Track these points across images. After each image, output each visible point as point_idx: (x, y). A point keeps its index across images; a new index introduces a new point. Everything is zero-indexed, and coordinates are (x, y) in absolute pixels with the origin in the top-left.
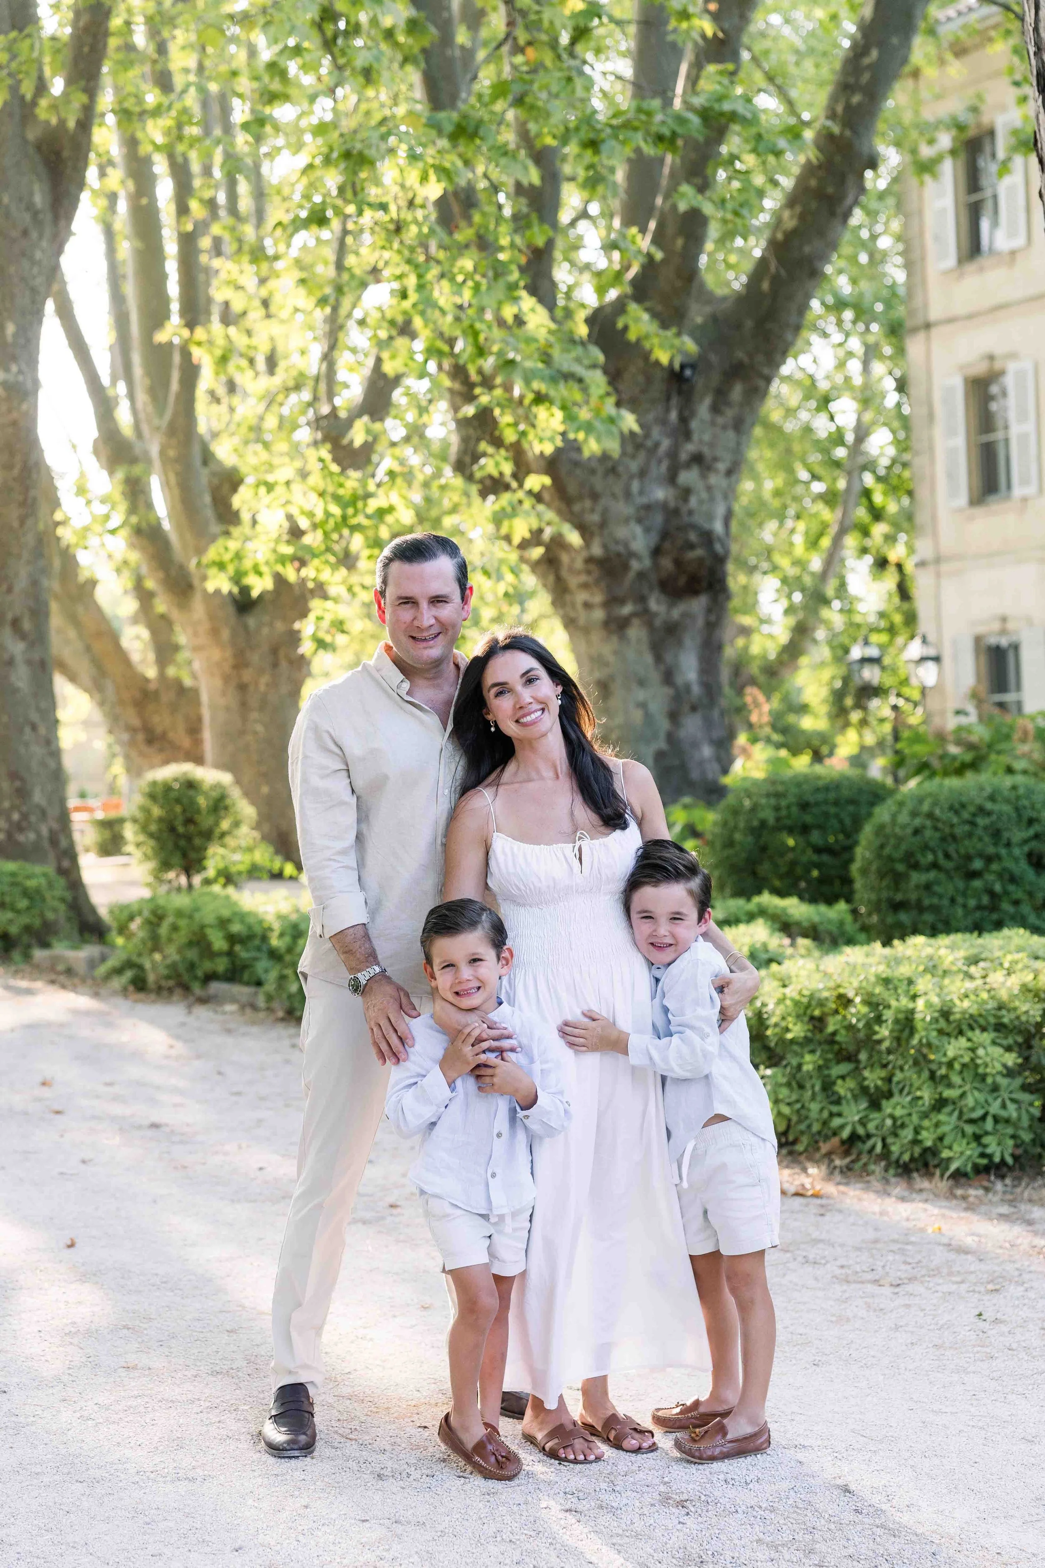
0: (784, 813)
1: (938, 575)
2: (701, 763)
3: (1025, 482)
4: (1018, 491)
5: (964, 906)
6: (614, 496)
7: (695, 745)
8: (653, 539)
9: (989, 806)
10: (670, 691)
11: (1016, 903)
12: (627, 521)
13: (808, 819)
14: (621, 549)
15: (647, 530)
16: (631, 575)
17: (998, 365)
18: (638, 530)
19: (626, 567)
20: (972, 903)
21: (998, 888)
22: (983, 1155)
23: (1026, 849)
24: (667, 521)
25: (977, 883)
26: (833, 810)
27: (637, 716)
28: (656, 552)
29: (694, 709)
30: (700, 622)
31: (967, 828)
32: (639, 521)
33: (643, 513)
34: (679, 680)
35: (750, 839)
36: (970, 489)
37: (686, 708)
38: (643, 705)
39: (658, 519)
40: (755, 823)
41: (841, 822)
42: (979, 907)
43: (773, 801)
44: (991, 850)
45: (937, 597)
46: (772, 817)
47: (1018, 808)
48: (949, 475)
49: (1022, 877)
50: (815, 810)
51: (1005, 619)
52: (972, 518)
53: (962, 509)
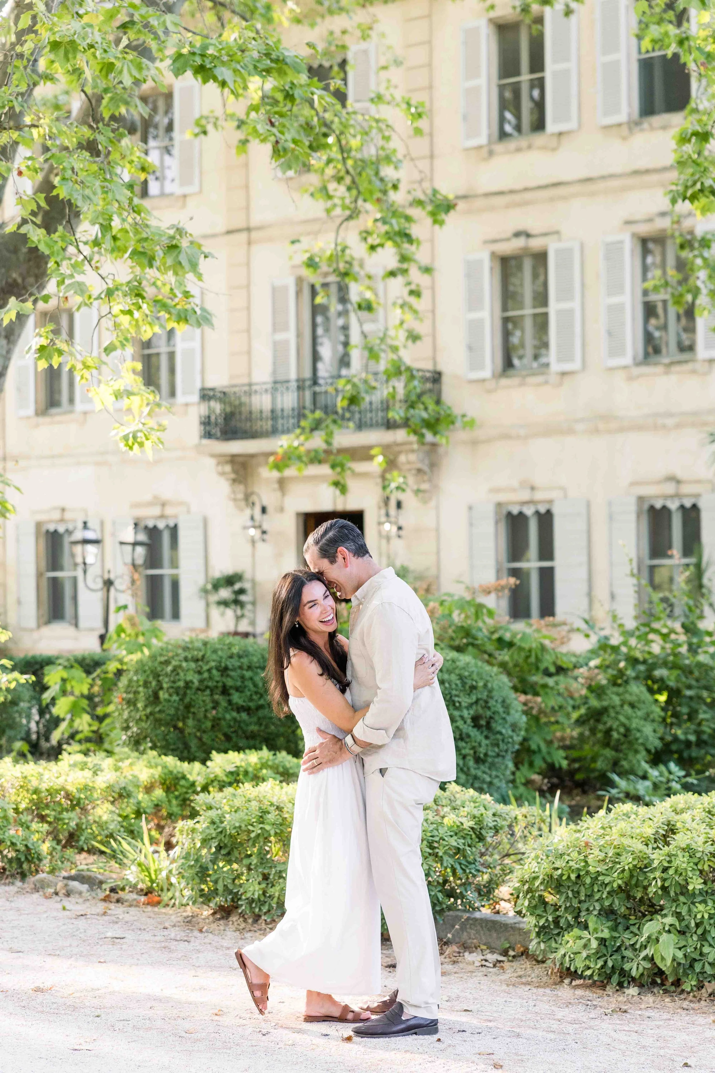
0: (206, 675)
1: (5, 470)
3: (86, 399)
4: (79, 406)
13: (229, 682)
23: (472, 712)
26: (248, 674)
35: (175, 698)
36: (36, 402)
40: (181, 684)
41: (255, 685)
43: (193, 665)
46: (195, 679)
47: (461, 677)
48: (19, 389)
49: (468, 736)
50: (232, 673)
51: (63, 510)
52: (37, 426)
53: (28, 418)
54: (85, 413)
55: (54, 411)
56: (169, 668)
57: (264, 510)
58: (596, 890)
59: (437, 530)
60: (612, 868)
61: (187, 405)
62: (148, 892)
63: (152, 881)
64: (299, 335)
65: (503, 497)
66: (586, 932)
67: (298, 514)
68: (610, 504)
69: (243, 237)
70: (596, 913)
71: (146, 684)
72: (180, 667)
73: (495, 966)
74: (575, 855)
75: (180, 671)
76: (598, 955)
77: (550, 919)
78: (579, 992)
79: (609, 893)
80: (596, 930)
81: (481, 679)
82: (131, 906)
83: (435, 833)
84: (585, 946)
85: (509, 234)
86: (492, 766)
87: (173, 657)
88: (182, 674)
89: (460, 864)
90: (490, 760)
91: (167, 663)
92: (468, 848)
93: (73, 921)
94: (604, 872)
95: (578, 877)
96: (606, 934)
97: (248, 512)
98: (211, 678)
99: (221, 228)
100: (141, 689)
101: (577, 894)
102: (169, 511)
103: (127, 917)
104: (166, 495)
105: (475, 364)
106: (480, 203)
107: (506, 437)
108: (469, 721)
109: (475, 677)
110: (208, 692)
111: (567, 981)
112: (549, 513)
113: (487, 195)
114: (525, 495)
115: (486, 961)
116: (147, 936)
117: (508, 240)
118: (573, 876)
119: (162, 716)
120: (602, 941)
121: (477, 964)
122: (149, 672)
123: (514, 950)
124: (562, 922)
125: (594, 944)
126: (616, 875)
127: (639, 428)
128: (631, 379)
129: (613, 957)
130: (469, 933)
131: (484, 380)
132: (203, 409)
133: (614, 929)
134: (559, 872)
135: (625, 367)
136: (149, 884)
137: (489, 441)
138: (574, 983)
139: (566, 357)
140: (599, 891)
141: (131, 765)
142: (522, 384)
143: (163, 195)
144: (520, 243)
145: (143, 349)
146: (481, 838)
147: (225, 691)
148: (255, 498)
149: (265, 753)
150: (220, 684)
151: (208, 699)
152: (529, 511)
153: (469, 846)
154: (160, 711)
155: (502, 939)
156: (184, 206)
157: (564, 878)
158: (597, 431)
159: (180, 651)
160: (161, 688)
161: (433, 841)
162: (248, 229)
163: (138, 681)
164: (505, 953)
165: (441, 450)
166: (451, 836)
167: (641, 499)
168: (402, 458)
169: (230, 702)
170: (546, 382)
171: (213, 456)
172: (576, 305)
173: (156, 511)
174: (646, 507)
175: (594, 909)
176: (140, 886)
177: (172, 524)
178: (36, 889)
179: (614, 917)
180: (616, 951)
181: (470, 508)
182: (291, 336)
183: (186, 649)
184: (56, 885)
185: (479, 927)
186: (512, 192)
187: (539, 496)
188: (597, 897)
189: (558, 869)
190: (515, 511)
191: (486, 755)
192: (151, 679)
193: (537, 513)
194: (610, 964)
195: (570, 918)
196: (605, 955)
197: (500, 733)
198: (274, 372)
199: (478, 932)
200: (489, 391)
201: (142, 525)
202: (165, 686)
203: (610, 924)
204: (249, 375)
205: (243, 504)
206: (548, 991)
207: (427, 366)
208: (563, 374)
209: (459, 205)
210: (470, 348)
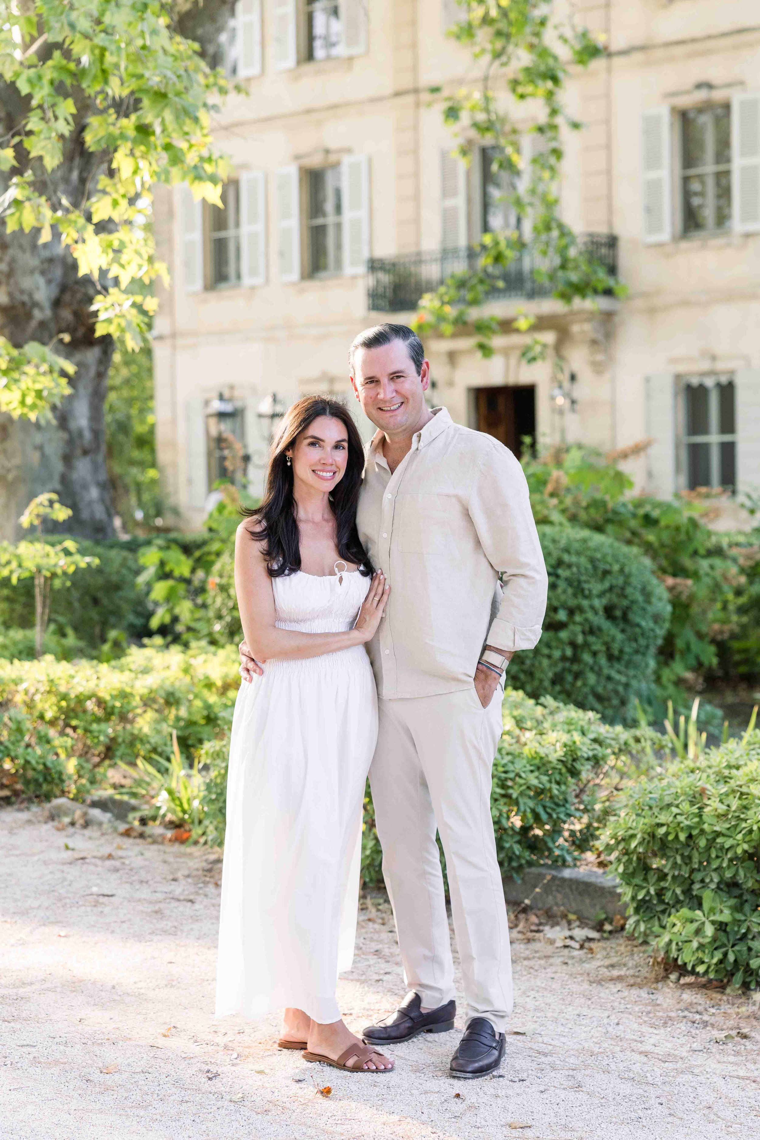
1: (174, 347)
2: (90, 503)
3: (254, 273)
4: (247, 281)
5: (549, 657)
6: (21, 247)
7: (85, 487)
8: (54, 291)
9: (566, 557)
10: (65, 436)
11: (595, 654)
12: (32, 272)
14: (25, 298)
15: (49, 282)
16: (34, 324)
17: (233, 174)
18: (41, 281)
19: (29, 316)
20: (557, 654)
21: (580, 639)
23: (604, 601)
24: (65, 275)
25: (564, 635)
27: (35, 457)
28: (57, 303)
29: (85, 453)
30: (92, 372)
32: (43, 273)
33: (46, 265)
34: (73, 425)
36: (205, 276)
37: (78, 452)
38: (40, 448)
39: (58, 272)
42: (563, 658)
44: (572, 602)
45: (173, 366)
47: (592, 560)
48: (186, 264)
49: (600, 629)
51: (232, 387)
52: (206, 301)
53: (197, 293)
54: (253, 288)
55: (223, 285)
58: (713, 855)
59: (613, 404)
60: (736, 826)
61: (354, 277)
62: (177, 825)
63: (184, 812)
64: (469, 200)
65: (682, 368)
66: (698, 912)
67: (469, 389)
69: (410, 99)
70: (713, 886)
73: (582, 947)
74: (686, 807)
76: (715, 944)
77: (652, 891)
78: (688, 996)
79: (731, 860)
80: (712, 910)
81: (617, 561)
82: (154, 842)
83: (510, 767)
84: (698, 932)
85: (690, 86)
86: (629, 664)
89: (544, 807)
90: (626, 657)
92: (554, 786)
93: (66, 868)
94: (724, 831)
95: (690, 837)
96: (726, 916)
99: (388, 90)
101: (688, 860)
102: (337, 386)
103: (139, 861)
104: (335, 371)
105: (653, 227)
106: (660, 53)
107: (685, 303)
108: (601, 612)
109: (609, 559)
111: (673, 977)
112: (731, 385)
113: (667, 45)
114: (705, 366)
115: (571, 938)
116: (145, 893)
117: (688, 92)
118: (682, 837)
120: (721, 927)
121: (559, 944)
123: (611, 923)
124: (668, 897)
125: (709, 930)
126: (740, 837)
129: (737, 948)
130: (555, 897)
131: (662, 245)
132: (371, 281)
133: (738, 909)
134: (662, 830)
136: (180, 815)
137: (667, 308)
138: (682, 981)
139: (751, 216)
140: (717, 857)
141: (205, 661)
142: (703, 247)
143: (329, 58)
144: (702, 95)
145: (311, 218)
146: (574, 773)
152: (709, 382)
153: (558, 783)
155: (598, 908)
156: (350, 68)
157: (671, 837)
161: (506, 779)
162: (417, 91)
164: (599, 927)
165: (617, 319)
166: (532, 771)
168: (575, 328)
170: (729, 244)
173: (326, 386)
175: (712, 880)
176: (169, 817)
178: (52, 817)
179: (736, 892)
180: (741, 939)
181: (648, 380)
182: (459, 202)
184: (74, 812)
185: (567, 890)
186: (694, 40)
187: (721, 366)
188: (715, 865)
189: (662, 825)
190: (695, 382)
191: (621, 651)
193: (719, 384)
194: (731, 958)
195: (678, 891)
196: (723, 945)
197: (638, 625)
198: (444, 240)
199: (566, 896)
200: (668, 256)
203: (733, 902)
204: (418, 244)
206: (643, 993)
207: (602, 229)
208: (748, 236)
209: (637, 57)
210: (648, 210)
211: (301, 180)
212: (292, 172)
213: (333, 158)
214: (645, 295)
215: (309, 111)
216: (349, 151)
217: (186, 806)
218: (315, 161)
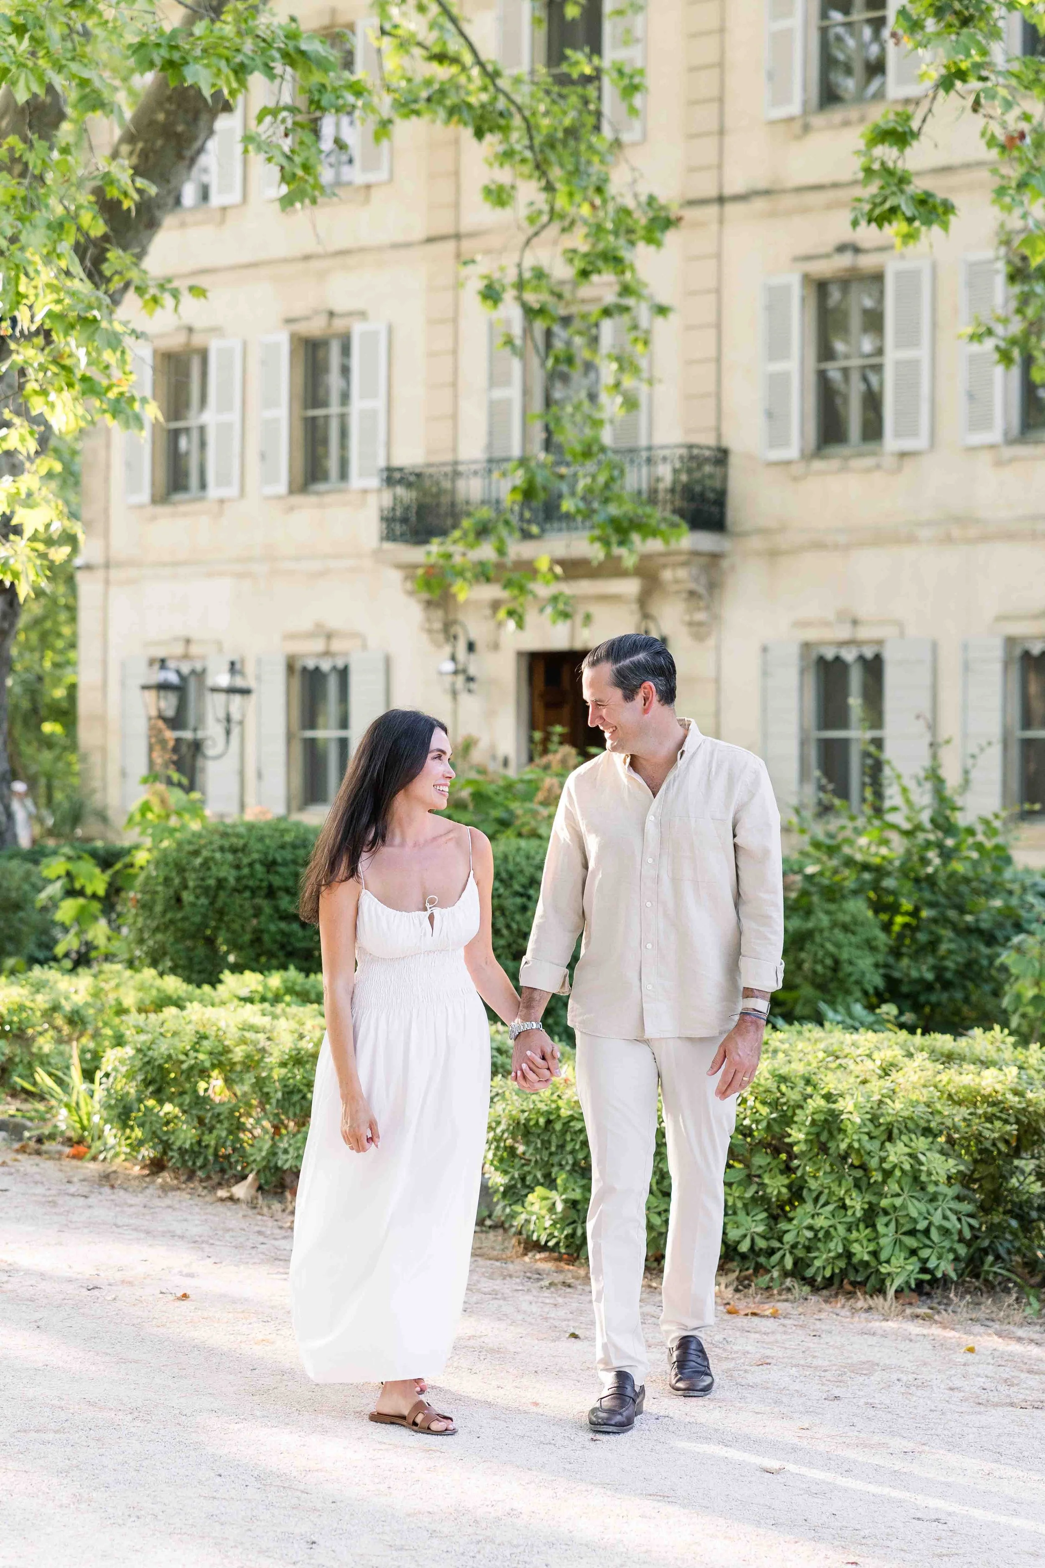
0: (246, 871)
1: (107, 582)
3: (224, 481)
4: (213, 492)
13: (277, 881)
17: (198, 340)
22: (924, 1270)
31: (519, 900)
35: (203, 901)
36: (153, 484)
43: (230, 857)
45: (105, 609)
46: (231, 876)
48: (129, 465)
50: (281, 869)
51: (188, 641)
52: (154, 518)
53: (141, 507)
54: (222, 501)
55: (178, 497)
56: (198, 861)
57: (471, 647)
58: (569, 1139)
59: (717, 680)
61: (365, 491)
62: (76, 1142)
64: (526, 392)
65: (812, 635)
66: (552, 1192)
67: (520, 654)
68: (965, 647)
69: (449, 247)
71: (167, 881)
72: (212, 858)
74: (547, 1094)
75: (211, 864)
76: (567, 1221)
77: (517, 1175)
80: (565, 1189)
85: (829, 248)
87: (205, 846)
88: (214, 869)
91: (196, 853)
95: (549, 1122)
96: (577, 1195)
97: (447, 650)
98: (252, 875)
99: (419, 233)
100: (160, 888)
102: (337, 646)
103: (34, 1169)
104: (334, 623)
105: (777, 439)
106: (789, 201)
107: (819, 546)
110: (247, 894)
111: (530, 1254)
112: (878, 660)
113: (800, 190)
114: (844, 633)
117: (827, 256)
118: (542, 1121)
119: (186, 925)
120: (572, 1203)
122: (172, 865)
124: (530, 1180)
125: (560, 1208)
127: (1009, 536)
128: (999, 463)
131: (788, 463)
132: (387, 499)
134: (527, 1115)
135: (992, 447)
136: (80, 1131)
137: (795, 551)
139: (908, 429)
140: (572, 1140)
142: (844, 469)
143: (338, 184)
144: (845, 261)
145: (306, 407)
147: (271, 893)
148: (457, 629)
149: (293, 973)
150: (265, 884)
151: (247, 904)
152: (849, 655)
154: (184, 919)
156: (367, 200)
157: (532, 1123)
158: (949, 539)
159: (216, 837)
160: (186, 887)
162: (458, 237)
163: (157, 877)
165: (725, 564)
167: (1010, 641)
168: (667, 575)
169: (276, 909)
170: (878, 467)
171: (399, 566)
172: (923, 353)
173: (319, 645)
174: (1018, 652)
175: (567, 1163)
176: (68, 1133)
177: (340, 664)
181: (765, 649)
182: (513, 393)
183: (225, 835)
186: (835, 186)
187: (863, 633)
189: (525, 1111)
190: (830, 654)
192: (173, 874)
193: (861, 658)
195: (539, 1174)
198: (490, 446)
200: (795, 479)
201: (298, 666)
202: (191, 884)
204: (455, 449)
205: (441, 637)
207: (708, 439)
208: (903, 455)
209: (759, 204)
210: (770, 415)
211: (292, 352)
212: (282, 340)
213: (339, 324)
214: (764, 532)
215: (307, 258)
216: (362, 315)
217: (85, 1122)
218: (315, 327)
